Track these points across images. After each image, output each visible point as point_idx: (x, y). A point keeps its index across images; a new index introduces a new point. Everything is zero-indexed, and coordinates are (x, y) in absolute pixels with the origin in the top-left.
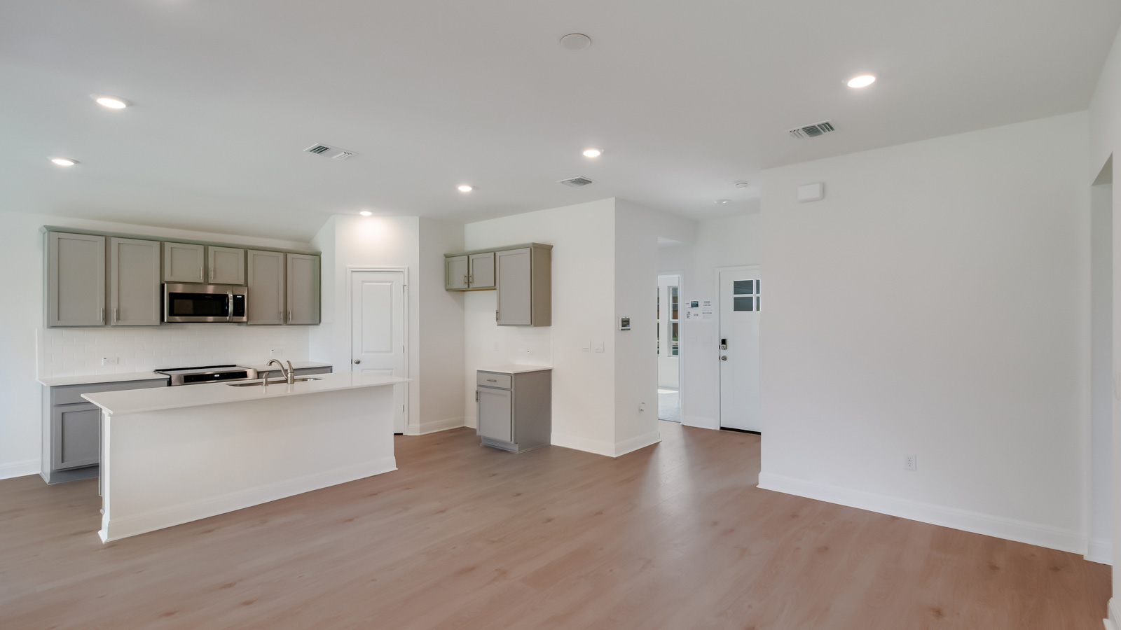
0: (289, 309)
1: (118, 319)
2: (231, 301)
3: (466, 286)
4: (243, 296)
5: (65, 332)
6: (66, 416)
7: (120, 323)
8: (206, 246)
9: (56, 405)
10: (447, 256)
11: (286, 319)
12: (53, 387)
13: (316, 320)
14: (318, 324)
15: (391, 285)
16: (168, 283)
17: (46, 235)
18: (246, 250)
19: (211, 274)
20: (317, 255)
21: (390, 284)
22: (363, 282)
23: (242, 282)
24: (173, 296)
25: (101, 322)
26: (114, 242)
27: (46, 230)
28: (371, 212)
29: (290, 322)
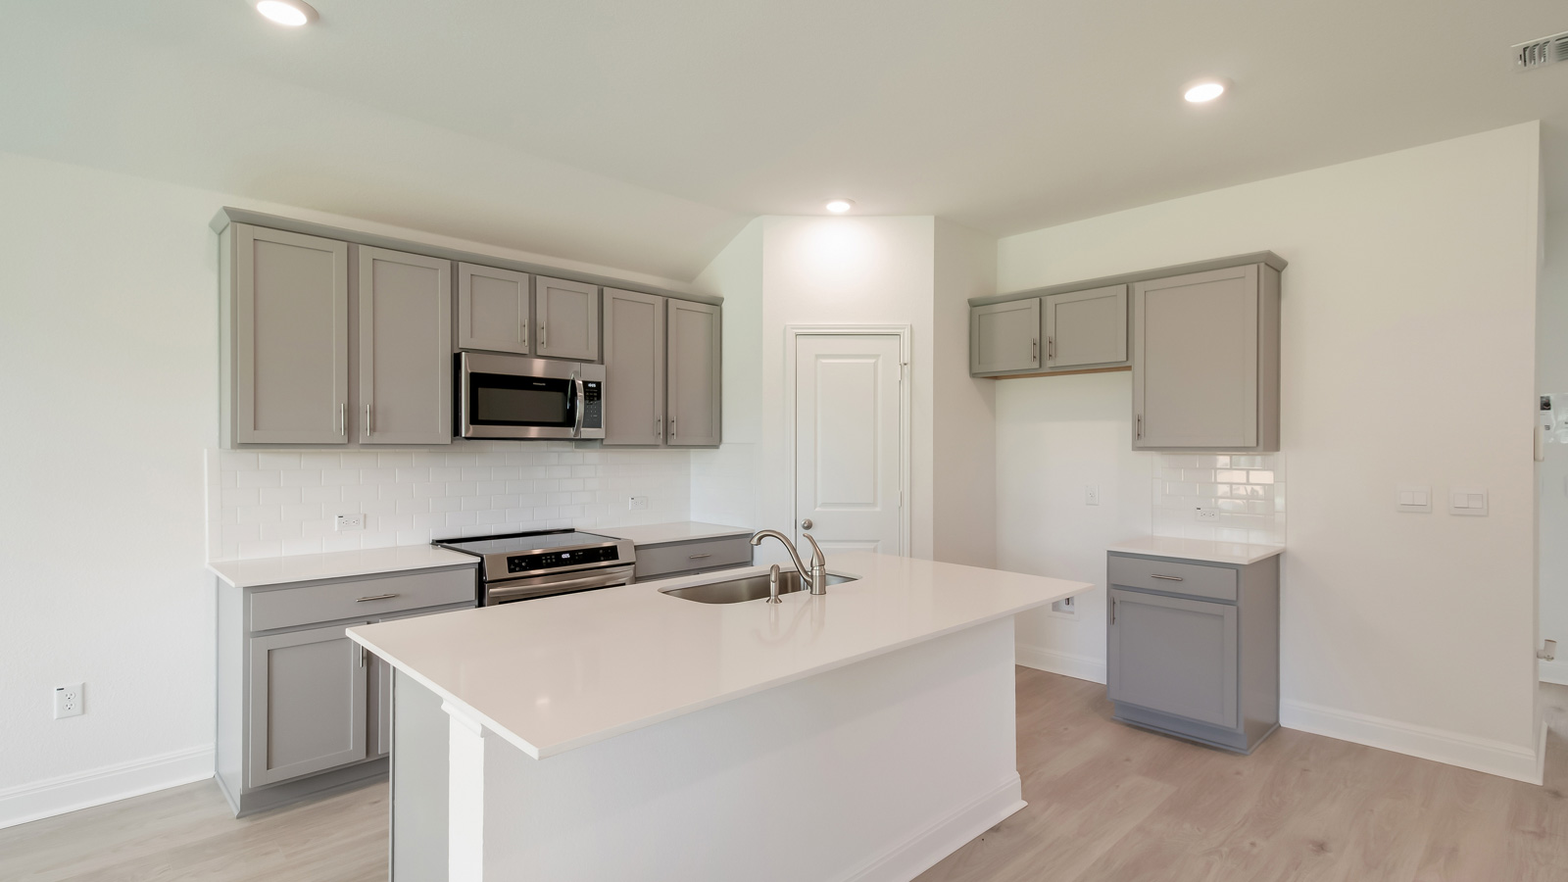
0: (672, 415)
1: (373, 429)
2: (580, 394)
3: (1036, 365)
4: (599, 384)
5: (264, 458)
6: (277, 658)
7: (377, 439)
8: (533, 274)
9: (253, 634)
10: (973, 304)
11: (667, 435)
12: (250, 590)
13: (713, 439)
14: (716, 447)
15: (875, 365)
16: (467, 351)
17: (227, 235)
18: (602, 286)
19: (542, 336)
20: (716, 303)
21: (874, 361)
22: (818, 356)
23: (594, 355)
24: (479, 381)
25: (341, 437)
26: (365, 254)
27: (227, 219)
28: (851, 202)
29: (672, 441)
